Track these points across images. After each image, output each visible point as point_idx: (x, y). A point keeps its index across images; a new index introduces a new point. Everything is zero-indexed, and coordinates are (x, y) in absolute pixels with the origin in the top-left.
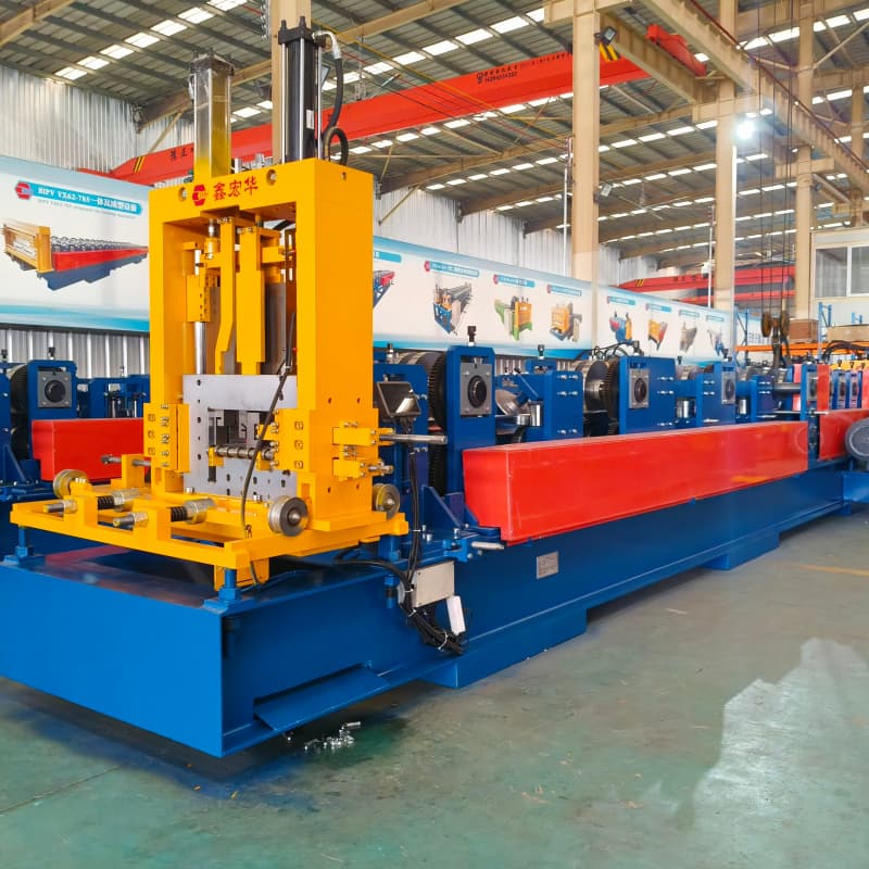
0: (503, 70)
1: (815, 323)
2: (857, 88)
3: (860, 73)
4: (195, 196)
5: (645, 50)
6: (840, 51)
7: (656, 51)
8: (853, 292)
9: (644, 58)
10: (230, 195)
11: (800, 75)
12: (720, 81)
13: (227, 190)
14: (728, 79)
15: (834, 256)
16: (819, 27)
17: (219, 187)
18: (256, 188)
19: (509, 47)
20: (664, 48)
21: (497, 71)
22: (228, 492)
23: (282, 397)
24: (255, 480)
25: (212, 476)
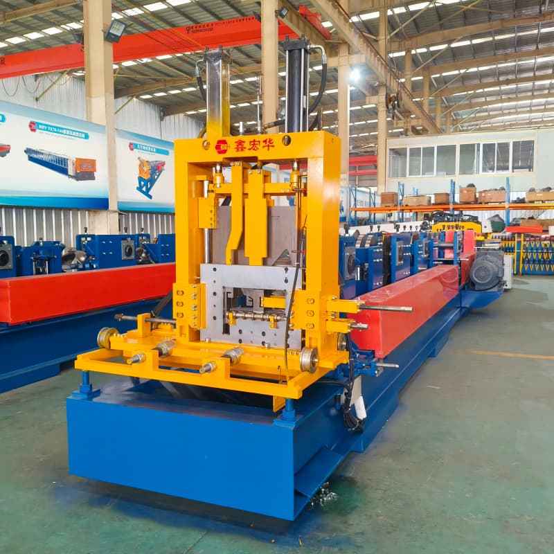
0: (200, 27)
1: (396, 194)
2: (408, 51)
3: (410, 42)
4: (218, 147)
5: (298, 22)
6: (401, 30)
7: (304, 22)
8: (410, 174)
9: (298, 27)
10: (250, 149)
11: (380, 42)
12: (340, 43)
13: (247, 145)
14: (345, 43)
15: (399, 153)
16: (389, 13)
17: (240, 143)
18: (273, 146)
19: (201, 9)
20: (309, 21)
21: (196, 27)
22: (240, 341)
23: (287, 281)
24: (264, 333)
25: (227, 330)
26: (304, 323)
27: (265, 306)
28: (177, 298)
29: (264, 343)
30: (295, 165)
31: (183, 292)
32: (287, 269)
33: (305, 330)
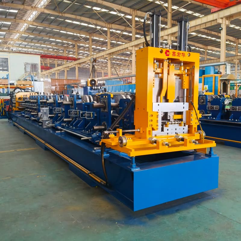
22: (168, 134)
23: (184, 108)
24: (176, 129)
25: (162, 130)
26: (195, 123)
27: (175, 118)
28: (150, 118)
29: (176, 133)
30: (182, 64)
31: (152, 115)
32: (184, 103)
33: (192, 125)
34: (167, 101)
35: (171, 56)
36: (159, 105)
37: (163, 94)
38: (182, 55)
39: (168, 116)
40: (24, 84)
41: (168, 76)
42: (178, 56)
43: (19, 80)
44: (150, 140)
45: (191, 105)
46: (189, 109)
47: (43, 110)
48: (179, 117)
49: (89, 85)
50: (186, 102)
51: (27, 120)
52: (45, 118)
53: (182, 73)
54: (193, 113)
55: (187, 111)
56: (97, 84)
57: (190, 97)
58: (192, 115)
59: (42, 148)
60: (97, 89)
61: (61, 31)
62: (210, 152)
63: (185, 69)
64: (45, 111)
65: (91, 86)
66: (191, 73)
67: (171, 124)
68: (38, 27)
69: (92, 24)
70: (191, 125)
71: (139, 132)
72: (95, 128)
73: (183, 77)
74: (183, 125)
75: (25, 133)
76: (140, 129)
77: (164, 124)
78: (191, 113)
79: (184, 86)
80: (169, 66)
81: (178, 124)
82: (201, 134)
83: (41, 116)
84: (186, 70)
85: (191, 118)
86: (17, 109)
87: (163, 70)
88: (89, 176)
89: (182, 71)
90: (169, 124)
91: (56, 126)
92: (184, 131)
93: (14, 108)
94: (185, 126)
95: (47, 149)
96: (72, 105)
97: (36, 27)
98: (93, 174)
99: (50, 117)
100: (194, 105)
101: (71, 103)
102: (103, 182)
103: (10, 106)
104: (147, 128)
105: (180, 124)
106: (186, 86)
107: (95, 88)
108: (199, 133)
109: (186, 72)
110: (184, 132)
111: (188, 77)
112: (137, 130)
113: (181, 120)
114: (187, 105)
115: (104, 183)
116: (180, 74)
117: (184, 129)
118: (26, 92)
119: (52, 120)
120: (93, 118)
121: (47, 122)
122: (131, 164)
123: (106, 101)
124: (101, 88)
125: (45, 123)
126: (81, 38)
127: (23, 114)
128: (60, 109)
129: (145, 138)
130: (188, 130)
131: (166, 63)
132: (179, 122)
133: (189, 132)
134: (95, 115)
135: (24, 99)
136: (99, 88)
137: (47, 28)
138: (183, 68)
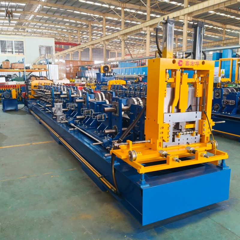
4: (179, 63)
17: (187, 62)
22: (179, 144)
23: (196, 117)
24: (187, 139)
25: (173, 140)
26: (207, 132)
27: (186, 128)
28: (160, 130)
29: (187, 143)
30: (196, 72)
31: (163, 128)
32: (197, 112)
33: (205, 135)
34: (179, 111)
35: (184, 66)
36: (170, 116)
37: (175, 104)
38: (195, 63)
39: (180, 126)
40: (39, 68)
41: (181, 85)
42: (191, 66)
43: (34, 64)
44: (161, 153)
45: (204, 114)
46: (202, 118)
47: (57, 105)
48: (191, 126)
49: (102, 71)
50: (199, 111)
51: (42, 110)
52: (59, 113)
53: (195, 81)
54: (206, 122)
55: (199, 120)
56: (110, 70)
57: (203, 106)
58: (204, 125)
59: (56, 141)
60: (109, 76)
61: (75, 12)
62: (222, 164)
63: (198, 77)
64: (59, 107)
65: (104, 72)
66: (205, 81)
67: (183, 134)
68: (52, 8)
69: (106, 4)
70: (203, 135)
71: (150, 142)
72: (107, 131)
73: (196, 85)
74: (195, 135)
75: (40, 123)
76: (150, 140)
77: (175, 135)
78: (204, 123)
79: (197, 94)
80: (181, 75)
81: (190, 134)
82: (213, 144)
83: (55, 111)
84: (200, 78)
85: (204, 127)
86: (33, 97)
87: (175, 79)
88: (100, 179)
89: (196, 79)
90: (180, 134)
91: (69, 123)
92: (195, 140)
93: (29, 95)
94: (197, 135)
95: (60, 143)
96: (84, 102)
97: (50, 8)
98: (104, 179)
99: (64, 112)
100: (207, 114)
101: (83, 101)
102: (113, 189)
103: (25, 93)
104: (158, 140)
105: (192, 134)
106: (199, 94)
107: (108, 74)
108: (212, 143)
109: (200, 80)
110: (195, 142)
111: (202, 85)
112: (147, 141)
113: (193, 129)
114: (199, 114)
115: (115, 191)
116: (193, 82)
117: (196, 138)
118: (41, 79)
119: (65, 115)
120: (104, 120)
121: (61, 117)
122: (140, 180)
123: (117, 105)
124: (113, 75)
125: (59, 118)
126: (95, 19)
127: (38, 104)
128: (73, 105)
129: (155, 149)
130: (200, 139)
131: (178, 73)
132: (191, 132)
133: (201, 141)
134: (107, 117)
135: (40, 87)
136: (112, 74)
137: (61, 8)
138: (196, 76)
